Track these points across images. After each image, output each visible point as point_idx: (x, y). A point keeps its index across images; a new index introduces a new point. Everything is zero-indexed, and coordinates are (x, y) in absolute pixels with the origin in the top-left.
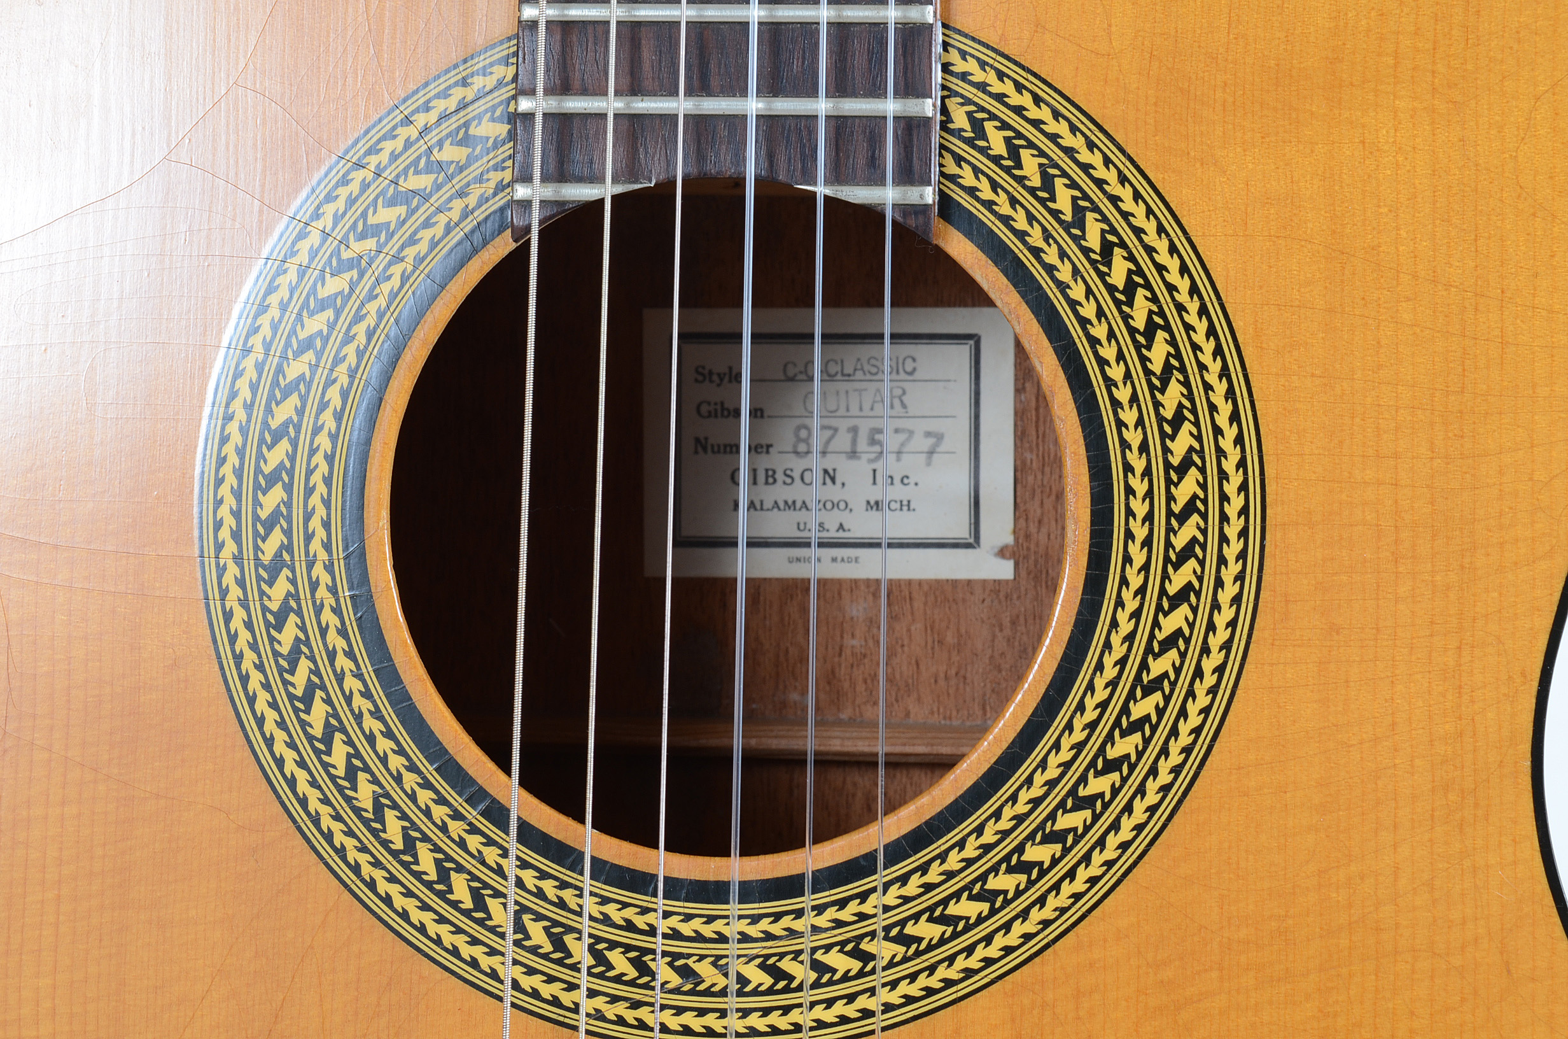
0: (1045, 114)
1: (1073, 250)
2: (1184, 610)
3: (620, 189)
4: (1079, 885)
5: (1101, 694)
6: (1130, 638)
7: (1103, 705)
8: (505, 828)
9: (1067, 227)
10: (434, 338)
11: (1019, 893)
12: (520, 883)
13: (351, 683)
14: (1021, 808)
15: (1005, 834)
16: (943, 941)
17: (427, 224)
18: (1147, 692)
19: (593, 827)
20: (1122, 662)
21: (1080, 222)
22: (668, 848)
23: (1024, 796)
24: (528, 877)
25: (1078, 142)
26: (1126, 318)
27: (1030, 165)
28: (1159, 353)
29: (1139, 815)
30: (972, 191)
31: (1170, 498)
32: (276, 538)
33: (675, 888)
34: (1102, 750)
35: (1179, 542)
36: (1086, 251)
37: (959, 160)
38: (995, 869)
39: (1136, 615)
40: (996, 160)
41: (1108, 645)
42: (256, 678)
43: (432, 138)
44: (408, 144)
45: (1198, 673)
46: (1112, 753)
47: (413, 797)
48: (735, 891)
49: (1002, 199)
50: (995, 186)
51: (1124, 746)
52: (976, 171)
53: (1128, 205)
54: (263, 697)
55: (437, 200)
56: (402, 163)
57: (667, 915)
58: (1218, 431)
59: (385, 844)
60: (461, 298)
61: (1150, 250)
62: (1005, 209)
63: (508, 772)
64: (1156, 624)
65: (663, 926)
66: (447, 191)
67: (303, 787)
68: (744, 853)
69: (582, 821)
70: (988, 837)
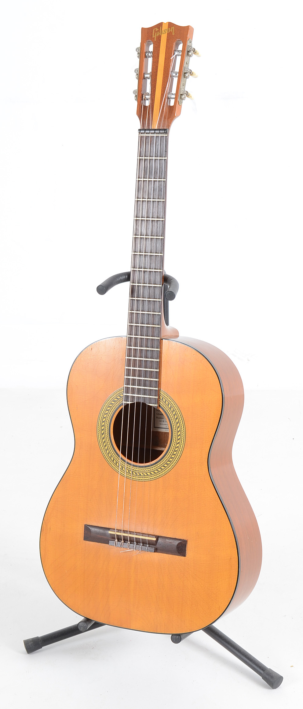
0: (168, 398)
1: (170, 411)
2: (178, 444)
3: (131, 403)
4: (169, 469)
5: (171, 451)
6: (174, 447)
7: (171, 452)
8: (125, 462)
9: (170, 409)
10: (117, 414)
11: (164, 469)
12: (121, 463)
13: (109, 445)
14: (164, 461)
15: (163, 463)
16: (157, 473)
17: (116, 404)
18: (175, 451)
19: (127, 458)
20: (173, 449)
21: (171, 408)
22: (133, 461)
23: (165, 460)
24: (122, 463)
25: (171, 401)
26: (174, 417)
27: (167, 403)
28: (177, 421)
29: (174, 463)
30: (162, 405)
31: (178, 434)
32: (103, 431)
33: (133, 465)
34: (171, 457)
35: (178, 438)
36: (171, 411)
37: (161, 402)
38: (162, 467)
39: (174, 444)
40: (164, 402)
41: (172, 447)
42: (101, 444)
43: (117, 396)
44: (115, 396)
45: (180, 450)
46: (172, 457)
47: (114, 456)
48: (138, 466)
49: (164, 406)
50: (164, 404)
51: (173, 456)
52: (162, 403)
53: (175, 407)
54: (102, 446)
55: (117, 401)
56: (114, 398)
57: (133, 468)
58: (182, 428)
59: (111, 460)
60: (119, 411)
61: (177, 411)
62: (165, 407)
63: (126, 457)
64: (176, 445)
65: (132, 469)
66: (118, 401)
67: (105, 454)
68: (139, 463)
69: (131, 461)
70: (161, 464)
